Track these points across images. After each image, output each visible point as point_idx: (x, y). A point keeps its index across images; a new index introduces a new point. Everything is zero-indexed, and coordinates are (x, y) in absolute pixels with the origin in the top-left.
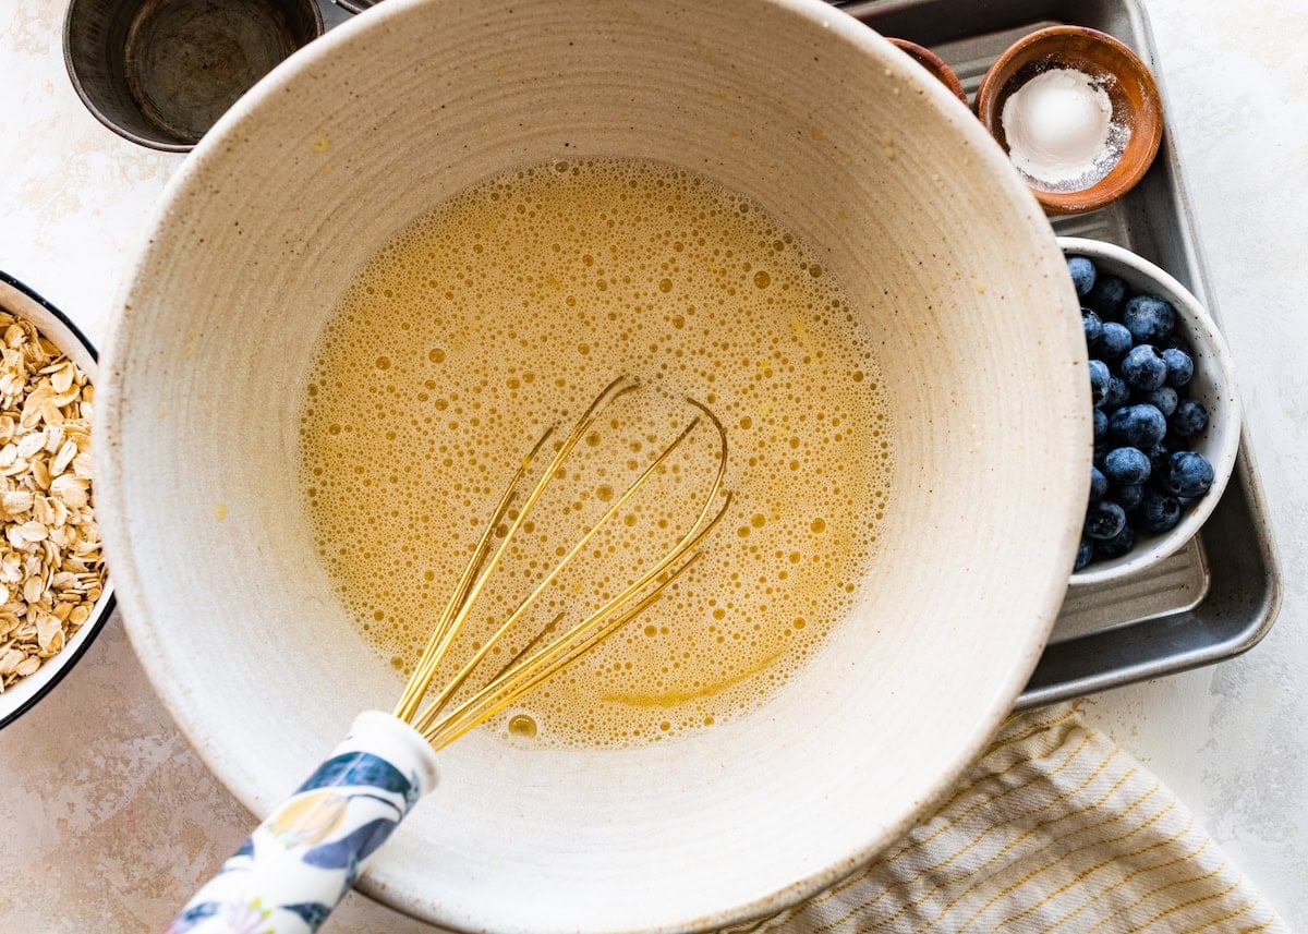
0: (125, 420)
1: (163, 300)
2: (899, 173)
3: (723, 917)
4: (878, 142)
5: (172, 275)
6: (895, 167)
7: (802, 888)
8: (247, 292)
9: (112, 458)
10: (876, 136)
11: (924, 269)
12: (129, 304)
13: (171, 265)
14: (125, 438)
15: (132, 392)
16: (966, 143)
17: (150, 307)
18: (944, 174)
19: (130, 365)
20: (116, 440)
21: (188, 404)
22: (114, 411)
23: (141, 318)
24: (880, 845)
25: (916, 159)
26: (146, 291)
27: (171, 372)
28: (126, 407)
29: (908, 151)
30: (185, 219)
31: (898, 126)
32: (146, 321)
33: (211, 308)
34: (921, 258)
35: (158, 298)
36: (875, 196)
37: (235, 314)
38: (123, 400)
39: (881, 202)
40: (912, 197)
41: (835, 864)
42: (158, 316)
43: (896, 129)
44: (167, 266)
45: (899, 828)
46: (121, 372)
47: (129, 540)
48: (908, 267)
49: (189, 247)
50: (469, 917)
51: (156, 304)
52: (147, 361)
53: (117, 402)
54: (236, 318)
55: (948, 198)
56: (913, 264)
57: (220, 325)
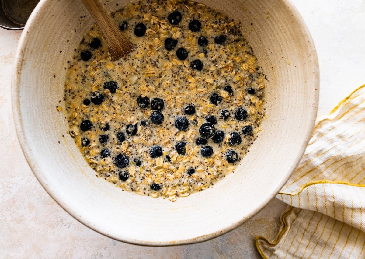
0: (23, 66)
1: (39, 32)
2: (269, 23)
3: (180, 242)
4: (264, 13)
5: (42, 24)
6: (268, 21)
7: (205, 237)
8: (65, 34)
9: (18, 77)
10: (264, 10)
11: (272, 55)
12: (29, 31)
13: (43, 21)
14: (22, 72)
15: (26, 58)
16: (292, 15)
17: (35, 33)
18: (283, 25)
19: (27, 50)
20: (19, 72)
21: (43, 65)
22: (20, 63)
23: (32, 36)
24: (231, 228)
25: (275, 19)
26: (34, 28)
27: (39, 54)
28: (24, 63)
29: (273, 16)
30: (48, 7)
31: (271, 8)
32: (33, 37)
33: (54, 37)
34: (272, 51)
35: (38, 31)
36: (261, 30)
37: (61, 40)
38: (23, 60)
39: (262, 32)
40: (272, 31)
41: (216, 232)
42: (37, 36)
43: (271, 9)
44: (41, 21)
45: (237, 224)
46: (23, 51)
47: (19, 102)
48: (267, 54)
49: (49, 16)
50: (104, 230)
51: (37, 33)
52: (32, 50)
53: (21, 61)
54: (61, 41)
55: (283, 33)
56: (269, 53)
57: (56, 43)
